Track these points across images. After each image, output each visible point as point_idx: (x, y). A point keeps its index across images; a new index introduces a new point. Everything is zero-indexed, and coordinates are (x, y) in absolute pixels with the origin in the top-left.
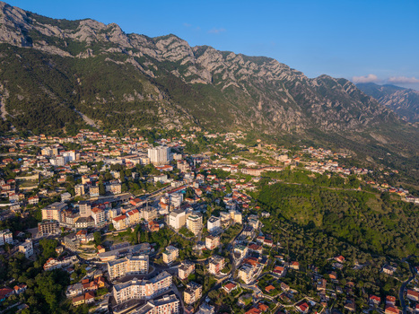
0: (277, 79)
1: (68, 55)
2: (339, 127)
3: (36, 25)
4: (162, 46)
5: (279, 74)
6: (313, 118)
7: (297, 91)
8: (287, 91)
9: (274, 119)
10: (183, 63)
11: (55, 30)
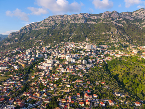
1: (96, 23)
3: (91, 17)
4: (135, 14)
10: (142, 19)
11: (95, 17)
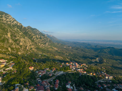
0: (12, 24)
2: (44, 45)
5: (13, 22)
6: (35, 42)
7: (24, 30)
8: (19, 30)
9: (21, 44)
